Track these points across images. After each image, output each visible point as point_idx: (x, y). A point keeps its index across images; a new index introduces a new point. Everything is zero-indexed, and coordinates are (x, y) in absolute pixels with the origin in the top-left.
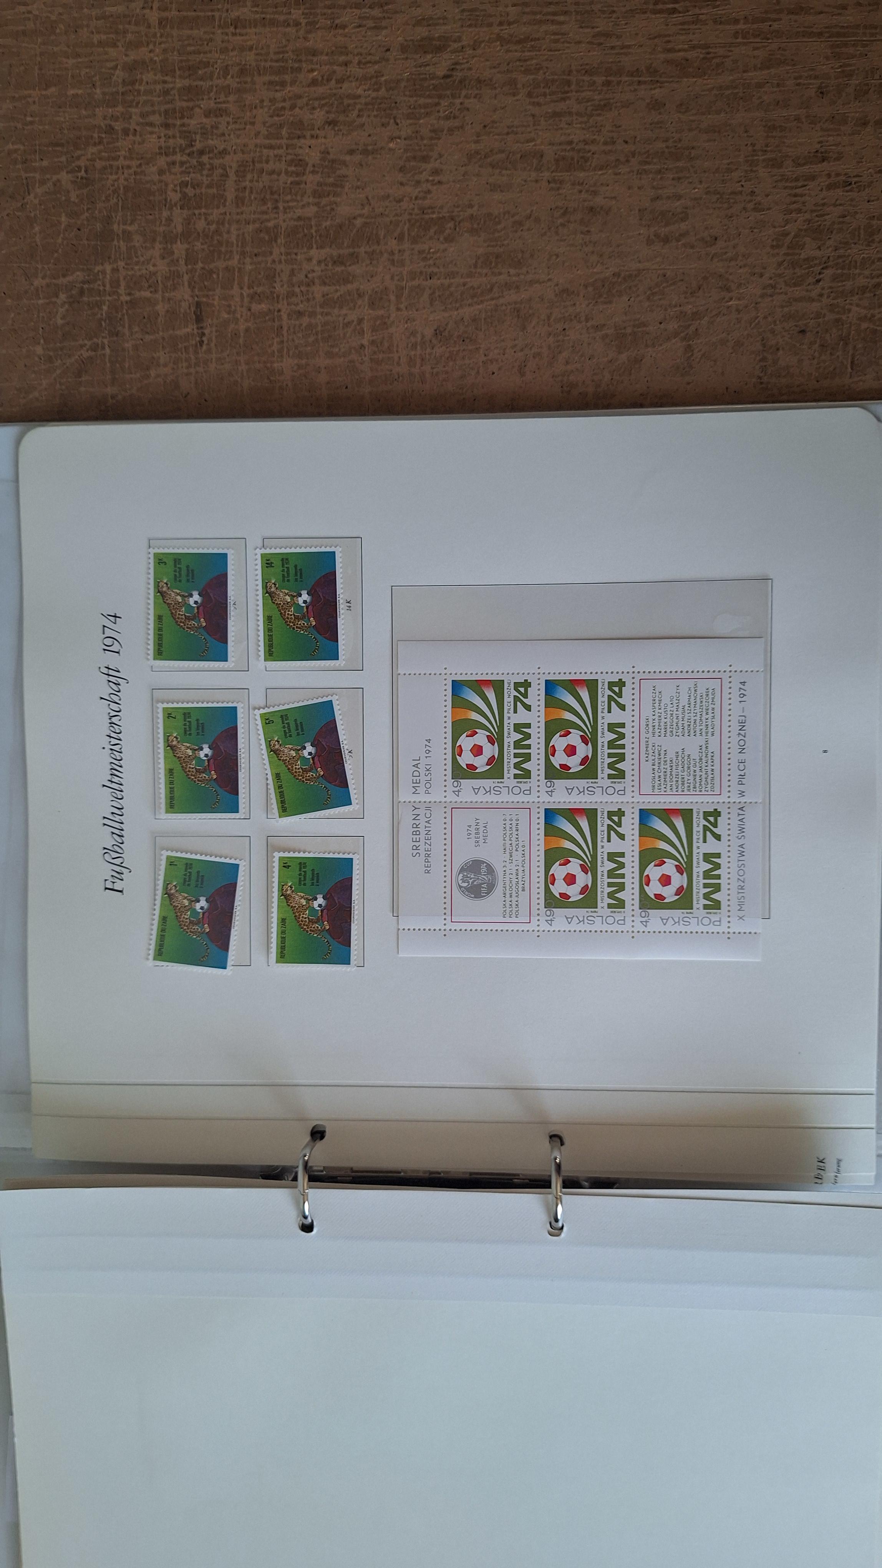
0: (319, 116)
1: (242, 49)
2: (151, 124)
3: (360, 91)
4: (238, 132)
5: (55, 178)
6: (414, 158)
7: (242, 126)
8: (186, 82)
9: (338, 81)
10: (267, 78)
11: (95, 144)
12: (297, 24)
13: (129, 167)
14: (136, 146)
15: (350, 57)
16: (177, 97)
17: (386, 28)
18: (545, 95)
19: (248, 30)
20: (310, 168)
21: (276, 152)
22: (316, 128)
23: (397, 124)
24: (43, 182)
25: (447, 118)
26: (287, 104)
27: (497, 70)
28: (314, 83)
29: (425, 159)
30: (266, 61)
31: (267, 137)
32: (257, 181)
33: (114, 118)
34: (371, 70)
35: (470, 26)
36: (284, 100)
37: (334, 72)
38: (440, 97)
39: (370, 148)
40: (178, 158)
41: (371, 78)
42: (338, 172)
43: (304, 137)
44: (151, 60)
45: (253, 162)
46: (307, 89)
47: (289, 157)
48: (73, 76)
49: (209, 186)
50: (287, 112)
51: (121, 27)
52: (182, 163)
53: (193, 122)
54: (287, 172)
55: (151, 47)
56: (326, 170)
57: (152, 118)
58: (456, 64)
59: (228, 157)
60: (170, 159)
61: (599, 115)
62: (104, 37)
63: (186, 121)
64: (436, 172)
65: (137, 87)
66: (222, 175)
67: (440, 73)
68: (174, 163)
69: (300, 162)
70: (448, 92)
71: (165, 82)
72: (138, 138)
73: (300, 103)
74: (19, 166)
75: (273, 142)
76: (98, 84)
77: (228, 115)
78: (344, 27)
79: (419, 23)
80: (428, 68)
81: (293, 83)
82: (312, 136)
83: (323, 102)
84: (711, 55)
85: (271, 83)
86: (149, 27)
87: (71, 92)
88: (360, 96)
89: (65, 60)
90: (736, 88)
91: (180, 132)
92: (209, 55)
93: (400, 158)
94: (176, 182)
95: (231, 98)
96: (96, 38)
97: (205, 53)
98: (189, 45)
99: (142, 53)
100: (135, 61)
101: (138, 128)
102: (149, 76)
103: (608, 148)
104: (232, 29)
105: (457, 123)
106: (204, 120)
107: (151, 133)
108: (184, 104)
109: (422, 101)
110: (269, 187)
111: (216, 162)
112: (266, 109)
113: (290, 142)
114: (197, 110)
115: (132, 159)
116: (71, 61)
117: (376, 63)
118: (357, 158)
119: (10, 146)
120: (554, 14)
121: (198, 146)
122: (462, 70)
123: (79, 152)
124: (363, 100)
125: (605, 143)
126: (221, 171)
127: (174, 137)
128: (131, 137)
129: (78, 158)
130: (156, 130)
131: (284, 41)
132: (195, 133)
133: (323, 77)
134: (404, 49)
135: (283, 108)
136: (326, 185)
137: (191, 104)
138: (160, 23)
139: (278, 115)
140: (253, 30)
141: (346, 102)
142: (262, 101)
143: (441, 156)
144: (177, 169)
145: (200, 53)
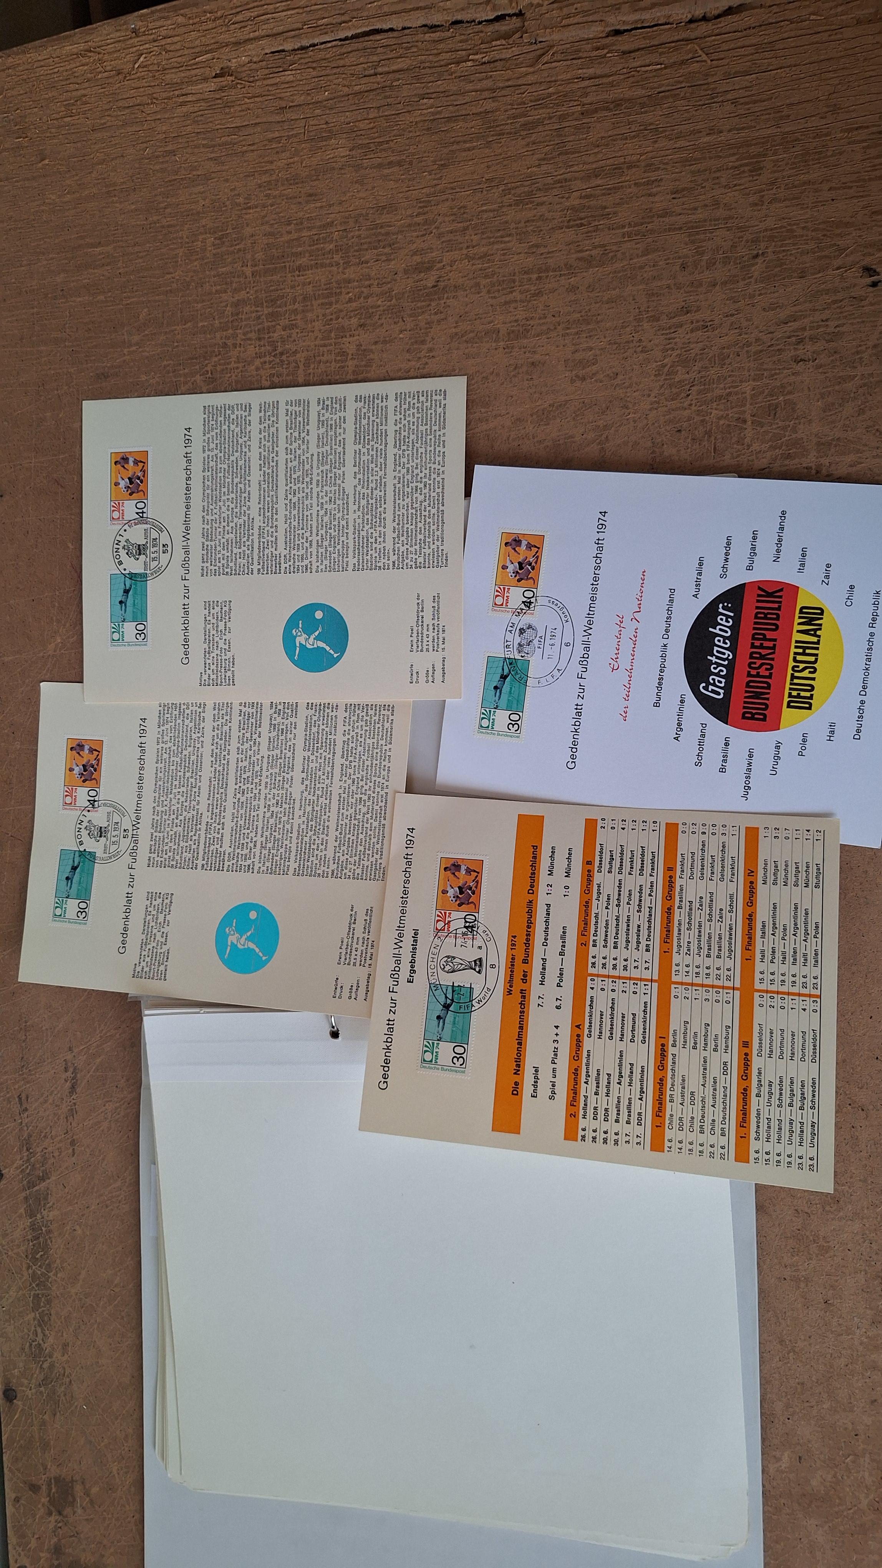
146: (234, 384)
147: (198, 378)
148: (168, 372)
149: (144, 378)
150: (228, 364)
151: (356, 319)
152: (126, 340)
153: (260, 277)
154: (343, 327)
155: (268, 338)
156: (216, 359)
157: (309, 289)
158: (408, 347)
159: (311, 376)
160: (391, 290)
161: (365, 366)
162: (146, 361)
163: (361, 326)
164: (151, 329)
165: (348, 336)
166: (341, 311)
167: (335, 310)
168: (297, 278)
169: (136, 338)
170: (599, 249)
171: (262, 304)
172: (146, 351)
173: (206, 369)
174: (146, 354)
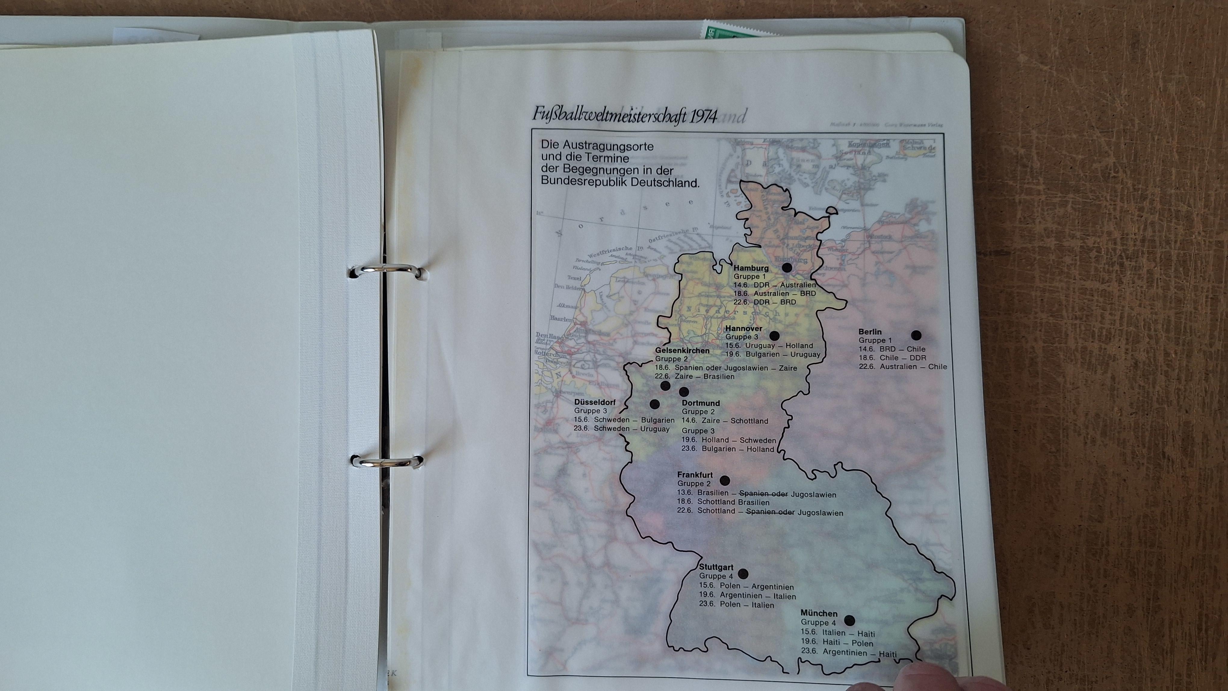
0: (1142, 356)
1: (1195, 302)
2: (1145, 229)
3: (1158, 388)
4: (1134, 293)
5: (1111, 153)
6: (1105, 426)
7: (1139, 297)
8: (1174, 258)
9: (1166, 372)
10: (1173, 319)
11: (1134, 185)
12: (1211, 345)
13: (1115, 209)
14: (1130, 216)
15: (1183, 382)
16: (1164, 250)
17: (1203, 412)
18: (1145, 527)
19: (1209, 308)
20: (1103, 346)
21: (1118, 322)
22: (1134, 353)
23: (1131, 414)
24: (1109, 144)
25: (1133, 453)
26: (1152, 333)
27: (1166, 493)
28: (1167, 354)
29: (1104, 434)
30: (1186, 319)
31: (1129, 315)
32: (1097, 306)
33: (1152, 201)
34: (1173, 397)
35: (1200, 475)
36: (1155, 331)
37: (1174, 370)
38: (1149, 448)
39: (1115, 392)
40: (1119, 247)
41: (1167, 397)
42: (1099, 367)
43: (1127, 344)
44: (1193, 233)
45: (1112, 304)
46: (1162, 348)
47: (1113, 331)
48: (1185, 173)
49: (1096, 269)
50: (1146, 332)
51: (1219, 212)
52: (1114, 250)
53: (1145, 260)
54: (1102, 328)
55: (1203, 234)
56: (1101, 358)
57: (1150, 230)
58: (1173, 462)
59: (1116, 284)
60: (1118, 240)
61: (1127, 567)
62: (1212, 199)
63: (1146, 255)
64: (1094, 441)
65: (1174, 220)
66: (1103, 279)
67: (1166, 450)
68: (1115, 244)
69: (1109, 338)
70: (1152, 454)
71: (1176, 242)
72: (1136, 218)
73: (1153, 342)
74: (1122, 127)
75: (1125, 319)
76: (1178, 191)
77: (1148, 287)
78: (1206, 380)
79: (1205, 436)
80: (1171, 440)
81: (1168, 338)
82: (1127, 350)
83: (1152, 360)
84: (1165, 654)
85: (1169, 321)
86: (1218, 233)
87: (1174, 171)
88: (1154, 387)
89: (1197, 168)
90: (1140, 672)
91: (1138, 250)
92: (1193, 277)
93: (1106, 415)
94: (1101, 244)
95: (1160, 291)
96: (1212, 193)
97: (1195, 274)
98: (1202, 263)
99: (1199, 227)
100: (1193, 221)
101: (1143, 218)
102: (1181, 230)
103: (1102, 571)
104: (1211, 296)
105: (1129, 459)
106: (1145, 270)
107: (1139, 229)
108: (1158, 255)
109: (1147, 434)
110: (1092, 314)
111: (1114, 275)
112: (1150, 316)
113: (1124, 333)
114: (1153, 265)
115: (1121, 212)
116: (1196, 172)
117: (1178, 402)
118: (1108, 382)
119: (1137, 121)
120: (1204, 539)
121: (1127, 263)
122: (1168, 466)
123: (1129, 173)
124: (1151, 390)
125: (1105, 571)
126: (1107, 278)
127: (1135, 245)
128: (1137, 213)
129: (1125, 172)
130: (1141, 232)
131: (1199, 334)
132: (1136, 261)
133: (1171, 361)
134: (1187, 423)
135: (1150, 329)
136: (1090, 357)
137: (1158, 260)
138: (1219, 242)
139: (1144, 325)
140: (1209, 312)
141: (1151, 377)
142: (1156, 314)
143: (1105, 445)
144: (1111, 246)
145: (1195, 269)
146: (1097, 202)
147: (1112, 160)
148: (1125, 124)
149: (1124, 92)
150: (1122, 199)
151: (1144, 359)
152: (1173, 77)
153: (1215, 251)
154: (1138, 342)
155: (1143, 251)
156: (1130, 185)
157: (1189, 307)
158: (1102, 416)
159: (1091, 297)
160: (1170, 403)
161: (1090, 362)
162: (1142, 98)
163: (1136, 364)
164: (1180, 109)
165: (1127, 347)
166: (1157, 343)
167: (1159, 336)
168: (1204, 294)
169: (1172, 88)
170: (1169, 646)
171: (1183, 249)
172: (1155, 99)
173: (1121, 170)
174: (1151, 99)
